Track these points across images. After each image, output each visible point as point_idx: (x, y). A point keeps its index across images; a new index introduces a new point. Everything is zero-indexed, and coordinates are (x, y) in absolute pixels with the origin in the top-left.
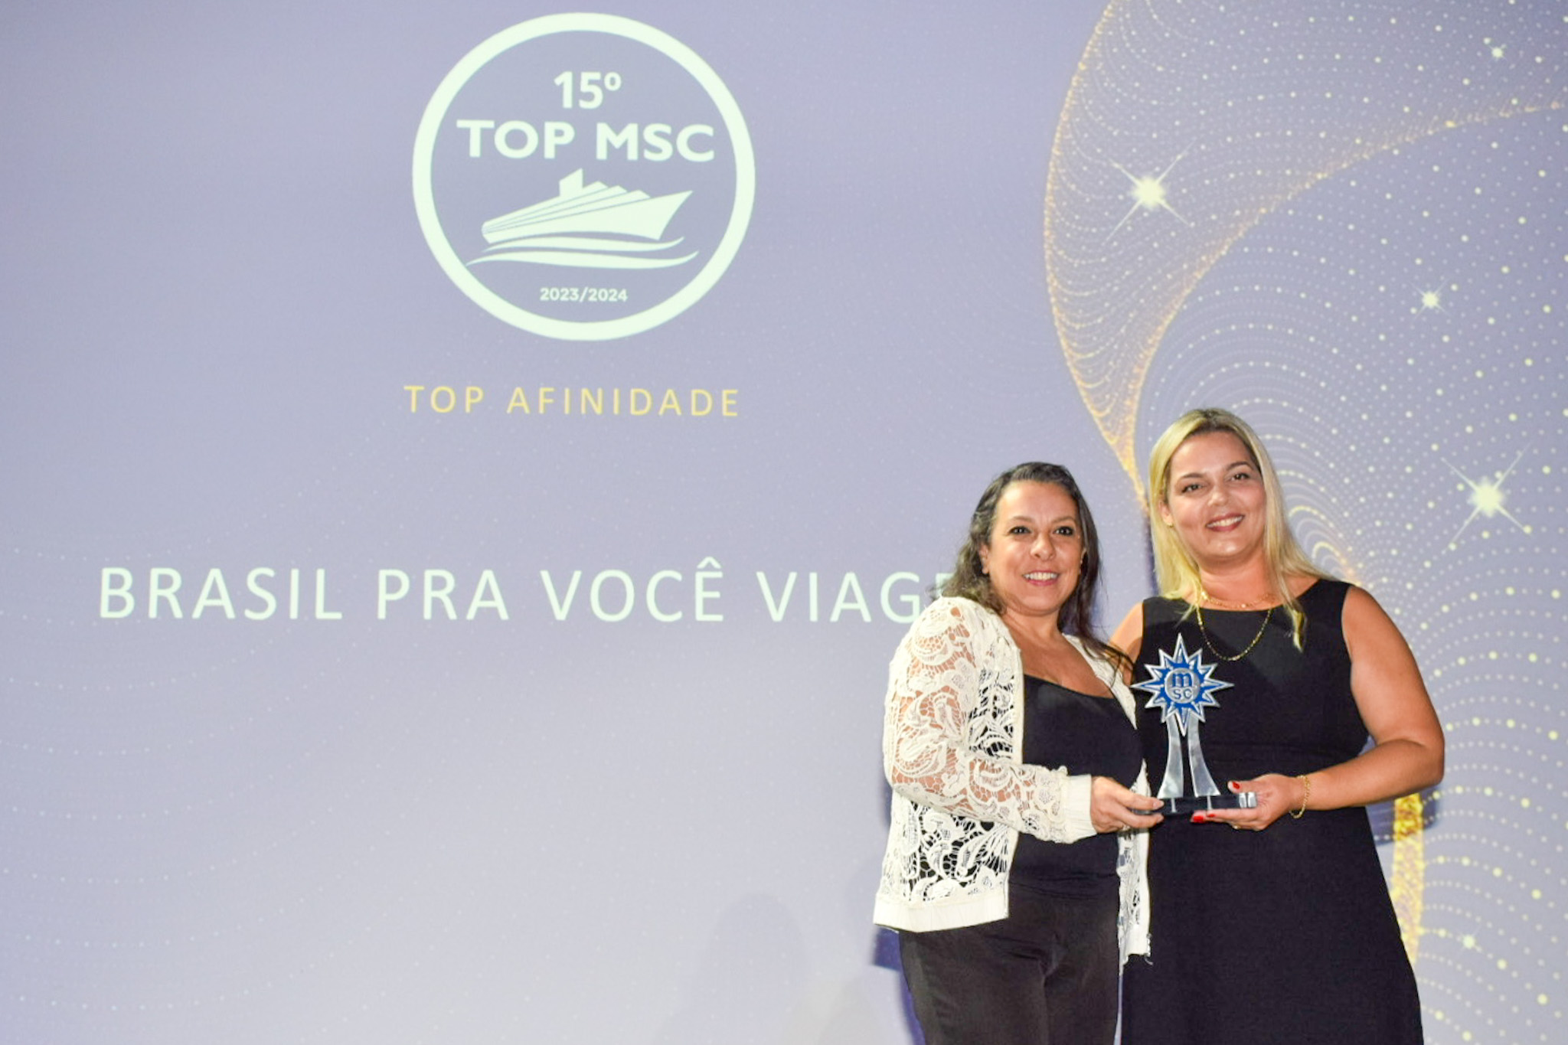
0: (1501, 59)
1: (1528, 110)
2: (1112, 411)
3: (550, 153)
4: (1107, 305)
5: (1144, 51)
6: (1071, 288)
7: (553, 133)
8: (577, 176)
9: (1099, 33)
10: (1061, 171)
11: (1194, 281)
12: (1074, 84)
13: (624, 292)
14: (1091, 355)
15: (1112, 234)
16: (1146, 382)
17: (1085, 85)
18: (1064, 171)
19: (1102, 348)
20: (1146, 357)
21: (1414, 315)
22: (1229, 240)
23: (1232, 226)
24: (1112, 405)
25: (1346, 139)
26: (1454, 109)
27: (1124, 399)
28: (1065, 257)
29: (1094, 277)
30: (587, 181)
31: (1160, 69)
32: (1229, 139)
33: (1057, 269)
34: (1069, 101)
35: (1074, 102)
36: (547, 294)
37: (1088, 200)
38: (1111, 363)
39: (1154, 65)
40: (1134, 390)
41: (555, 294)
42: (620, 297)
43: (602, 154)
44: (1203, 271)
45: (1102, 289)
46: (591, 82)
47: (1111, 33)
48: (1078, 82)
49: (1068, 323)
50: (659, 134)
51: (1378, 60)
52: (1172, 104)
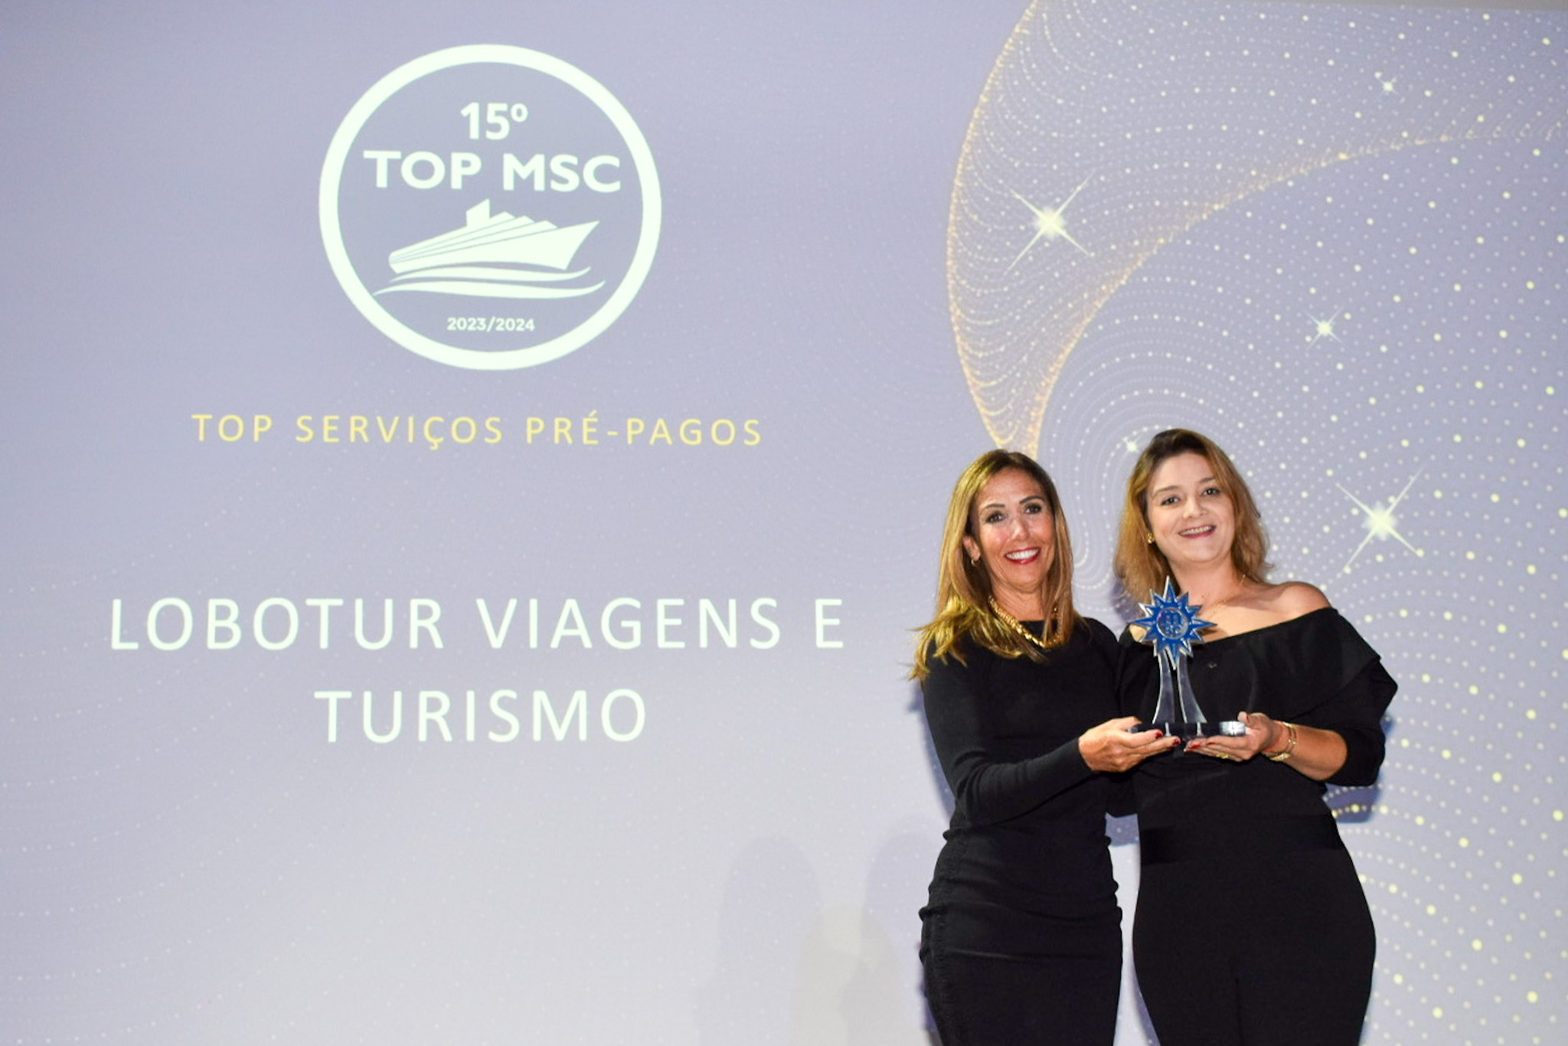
0: (1391, 93)
1: (1419, 142)
2: (1015, 438)
3: (456, 184)
4: (1009, 333)
5: (1044, 83)
6: (973, 317)
7: (460, 163)
8: (485, 205)
9: (1001, 65)
10: (962, 202)
11: (1095, 310)
12: (976, 116)
13: (531, 322)
14: (993, 383)
15: (1014, 264)
16: (1047, 411)
17: (987, 117)
18: (967, 201)
19: (1005, 376)
20: (1048, 385)
21: (1308, 344)
22: (1128, 270)
23: (1131, 255)
24: (1014, 432)
25: (1242, 170)
26: (1347, 142)
27: (1027, 426)
28: (968, 287)
29: (996, 306)
30: (494, 212)
31: (1060, 101)
32: (1128, 171)
33: (960, 299)
34: (971, 133)
35: (976, 134)
36: (455, 324)
37: (990, 230)
38: (1013, 391)
39: (1053, 97)
40: (1037, 418)
41: (462, 324)
42: (527, 326)
43: (509, 184)
44: (1104, 300)
45: (1005, 318)
46: (498, 113)
47: (1011, 66)
48: (979, 113)
49: (971, 351)
50: (566, 165)
51: (1272, 93)
52: (1071, 136)
